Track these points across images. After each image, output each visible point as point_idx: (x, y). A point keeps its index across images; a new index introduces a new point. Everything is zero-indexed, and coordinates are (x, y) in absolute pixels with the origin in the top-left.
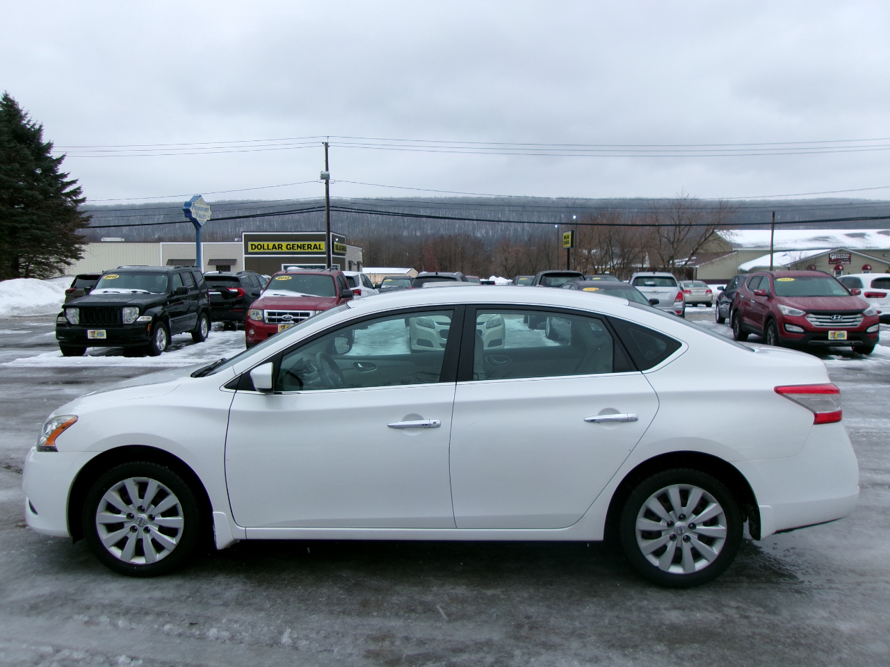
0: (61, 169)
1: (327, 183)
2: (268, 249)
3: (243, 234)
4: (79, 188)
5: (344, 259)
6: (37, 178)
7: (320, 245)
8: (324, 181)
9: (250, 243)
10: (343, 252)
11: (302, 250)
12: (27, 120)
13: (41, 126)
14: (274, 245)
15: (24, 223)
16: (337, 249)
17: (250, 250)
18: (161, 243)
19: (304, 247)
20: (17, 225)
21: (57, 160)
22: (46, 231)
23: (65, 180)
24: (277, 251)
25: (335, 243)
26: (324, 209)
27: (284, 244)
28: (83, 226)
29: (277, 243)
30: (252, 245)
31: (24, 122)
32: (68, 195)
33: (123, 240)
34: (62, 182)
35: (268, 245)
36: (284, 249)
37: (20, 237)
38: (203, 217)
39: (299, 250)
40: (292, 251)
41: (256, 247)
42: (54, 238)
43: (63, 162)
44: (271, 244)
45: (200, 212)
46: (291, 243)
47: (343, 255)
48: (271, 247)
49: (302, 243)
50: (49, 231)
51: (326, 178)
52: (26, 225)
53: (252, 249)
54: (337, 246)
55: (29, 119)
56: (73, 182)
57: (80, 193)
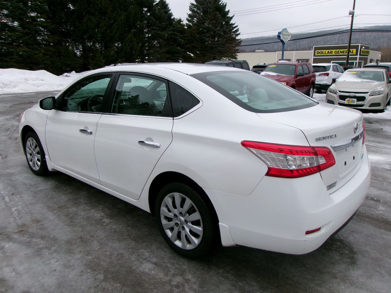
0: (232, 22)
1: (353, 17)
2: (325, 53)
3: (314, 46)
4: (238, 29)
5: (367, 58)
6: (222, 26)
7: (353, 51)
8: (351, 16)
9: (316, 51)
10: (367, 54)
11: (343, 54)
12: (221, 2)
13: (226, 4)
14: (328, 52)
15: (215, 45)
16: (363, 52)
17: (316, 54)
18: (277, 52)
19: (344, 52)
20: (213, 46)
21: (231, 17)
22: (223, 48)
23: (234, 26)
24: (330, 54)
25: (362, 49)
26: (348, 31)
27: (334, 51)
28: (239, 45)
29: (330, 51)
30: (317, 52)
31: (220, 3)
32: (234, 32)
33: (264, 51)
34: (232, 27)
35: (325, 52)
36: (333, 54)
37: (214, 51)
38: (286, 39)
39: (341, 54)
40: (337, 54)
41: (319, 53)
42: (226, 51)
43: (233, 18)
44: (327, 51)
45: (285, 37)
46: (337, 50)
47: (367, 56)
48: (326, 53)
49: (343, 50)
50: (224, 48)
51: (352, 14)
52: (216, 45)
53: (317, 54)
54: (363, 51)
55: (222, 1)
56: (236, 26)
57: (238, 31)
